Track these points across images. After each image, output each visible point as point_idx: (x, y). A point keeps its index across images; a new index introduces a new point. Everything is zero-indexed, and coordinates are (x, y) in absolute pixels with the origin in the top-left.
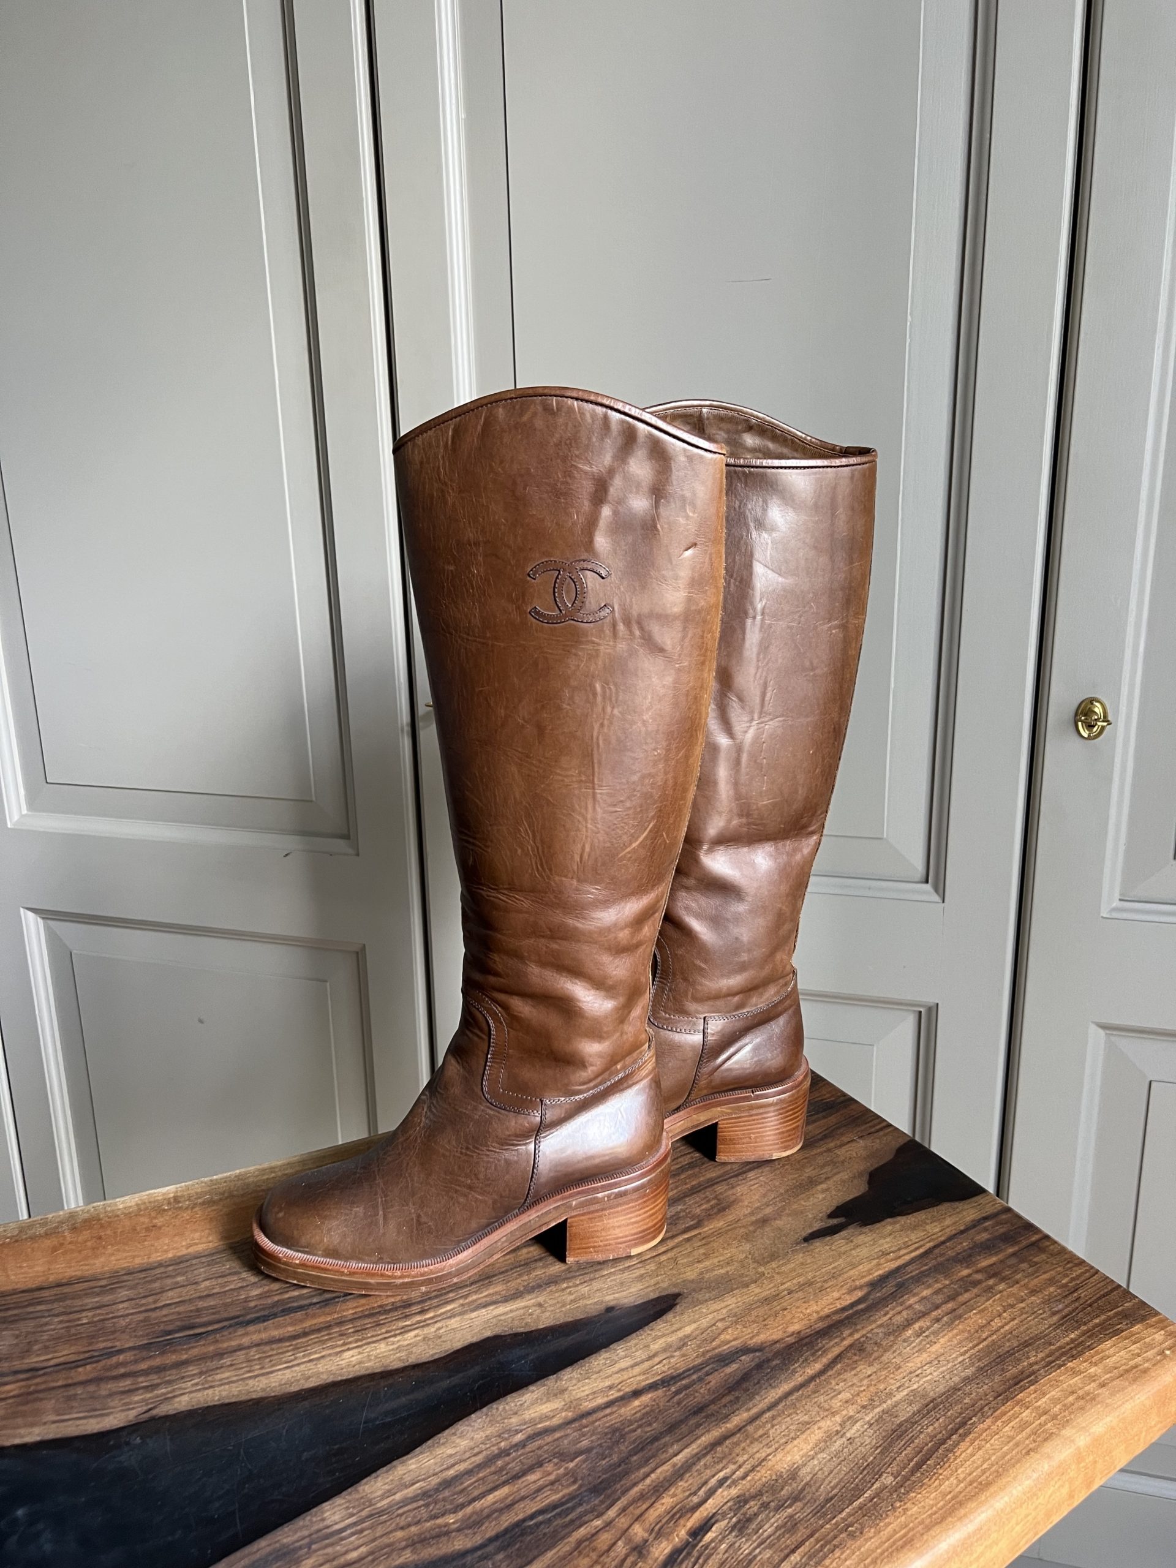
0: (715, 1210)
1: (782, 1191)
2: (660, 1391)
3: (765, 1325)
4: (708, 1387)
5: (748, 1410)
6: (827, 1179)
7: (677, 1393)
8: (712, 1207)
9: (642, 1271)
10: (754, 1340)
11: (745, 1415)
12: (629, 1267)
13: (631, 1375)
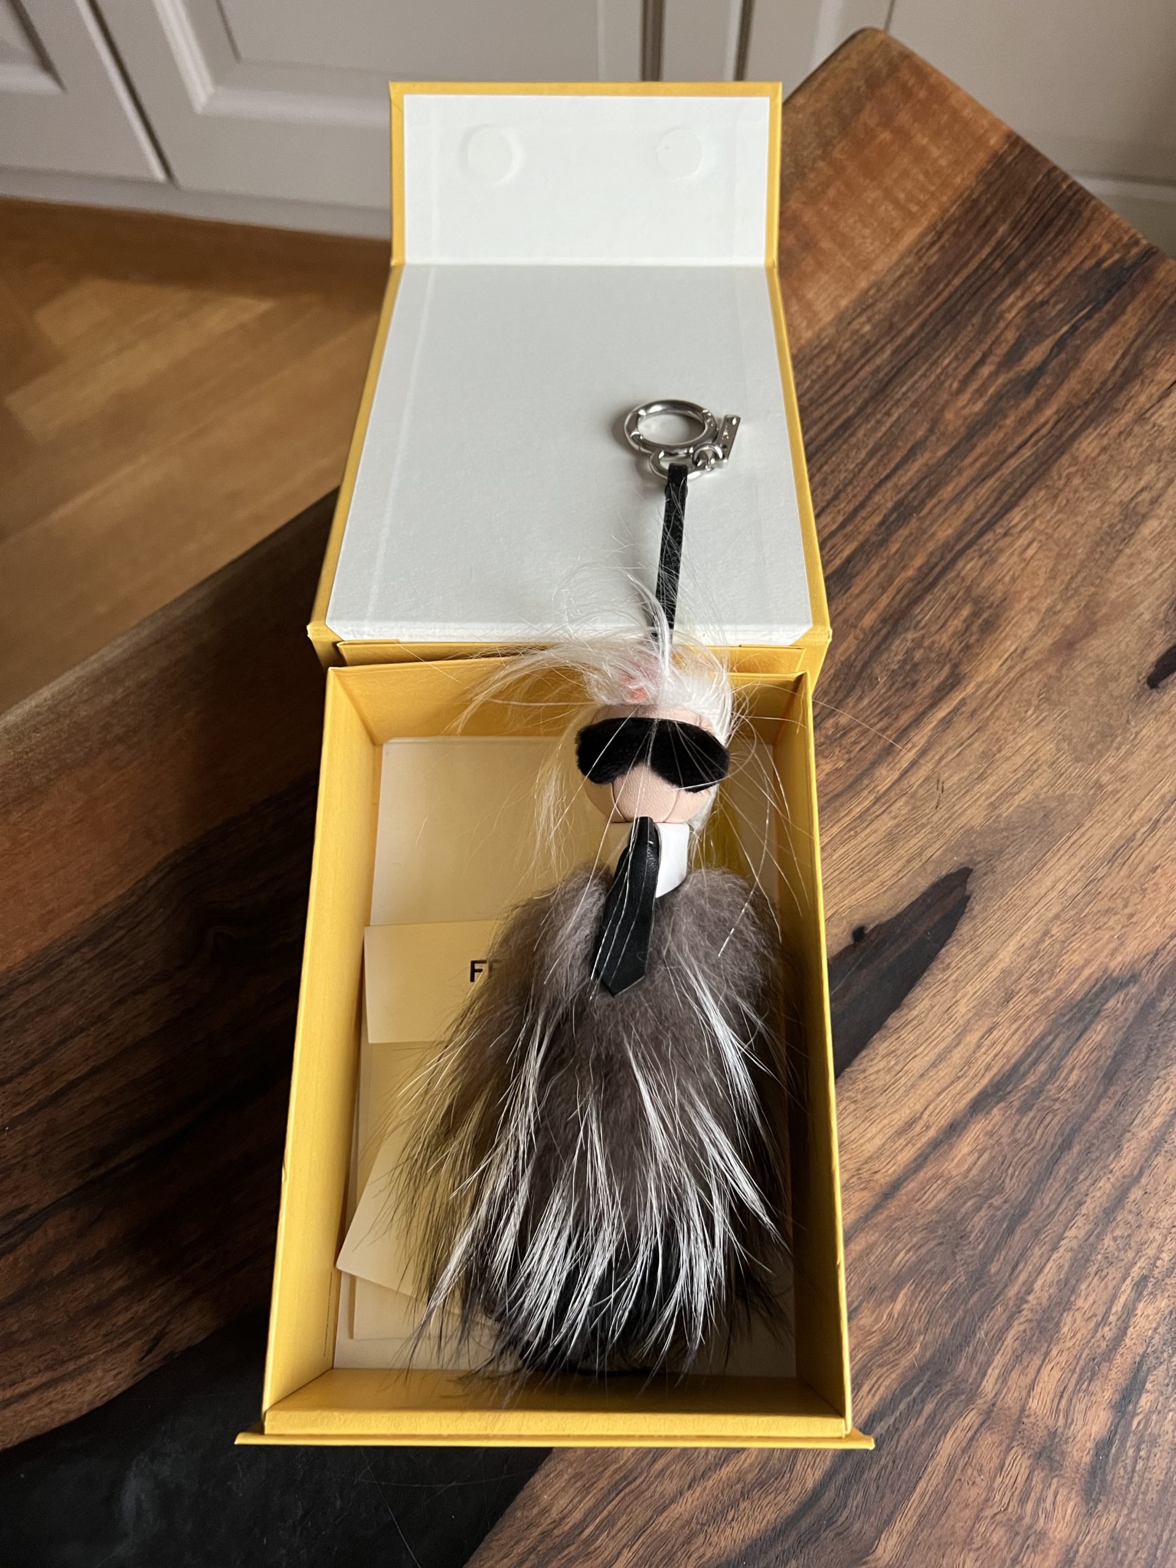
0: (975, 628)
1: (1081, 552)
2: (995, 1111)
3: (1132, 916)
4: (1070, 1084)
5: (1147, 1122)
6: (1154, 501)
7: (1024, 1109)
8: (968, 623)
9: (885, 824)
10: (1119, 958)
11: (1144, 1134)
12: (861, 816)
13: (938, 1087)
